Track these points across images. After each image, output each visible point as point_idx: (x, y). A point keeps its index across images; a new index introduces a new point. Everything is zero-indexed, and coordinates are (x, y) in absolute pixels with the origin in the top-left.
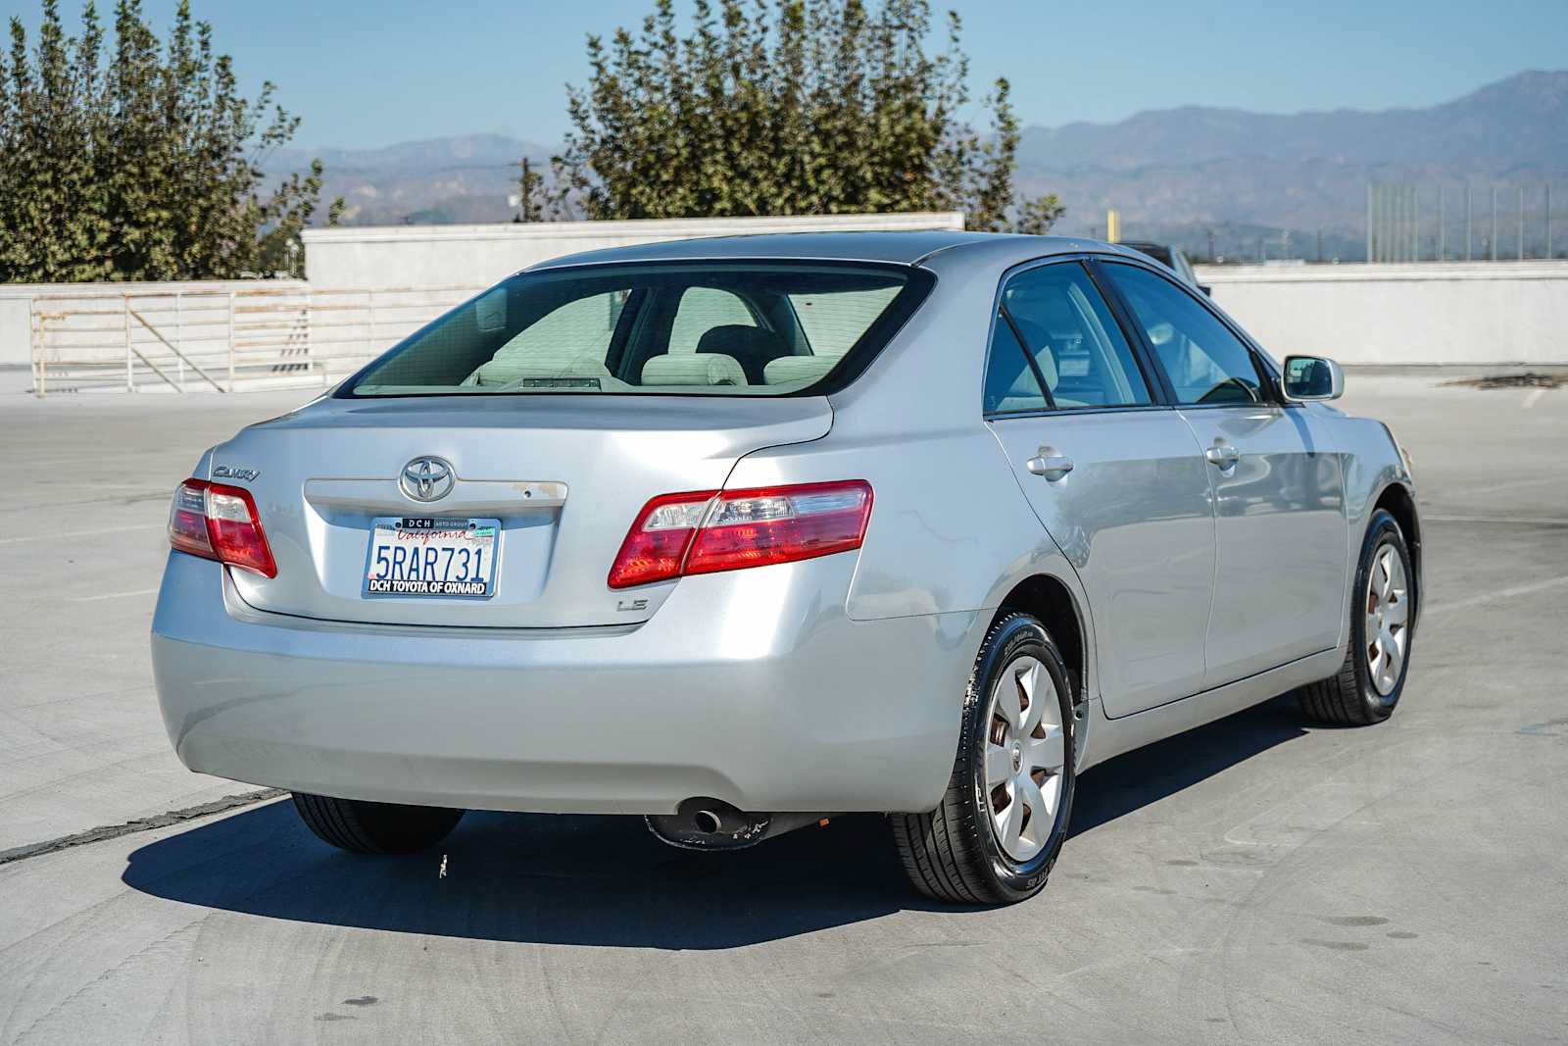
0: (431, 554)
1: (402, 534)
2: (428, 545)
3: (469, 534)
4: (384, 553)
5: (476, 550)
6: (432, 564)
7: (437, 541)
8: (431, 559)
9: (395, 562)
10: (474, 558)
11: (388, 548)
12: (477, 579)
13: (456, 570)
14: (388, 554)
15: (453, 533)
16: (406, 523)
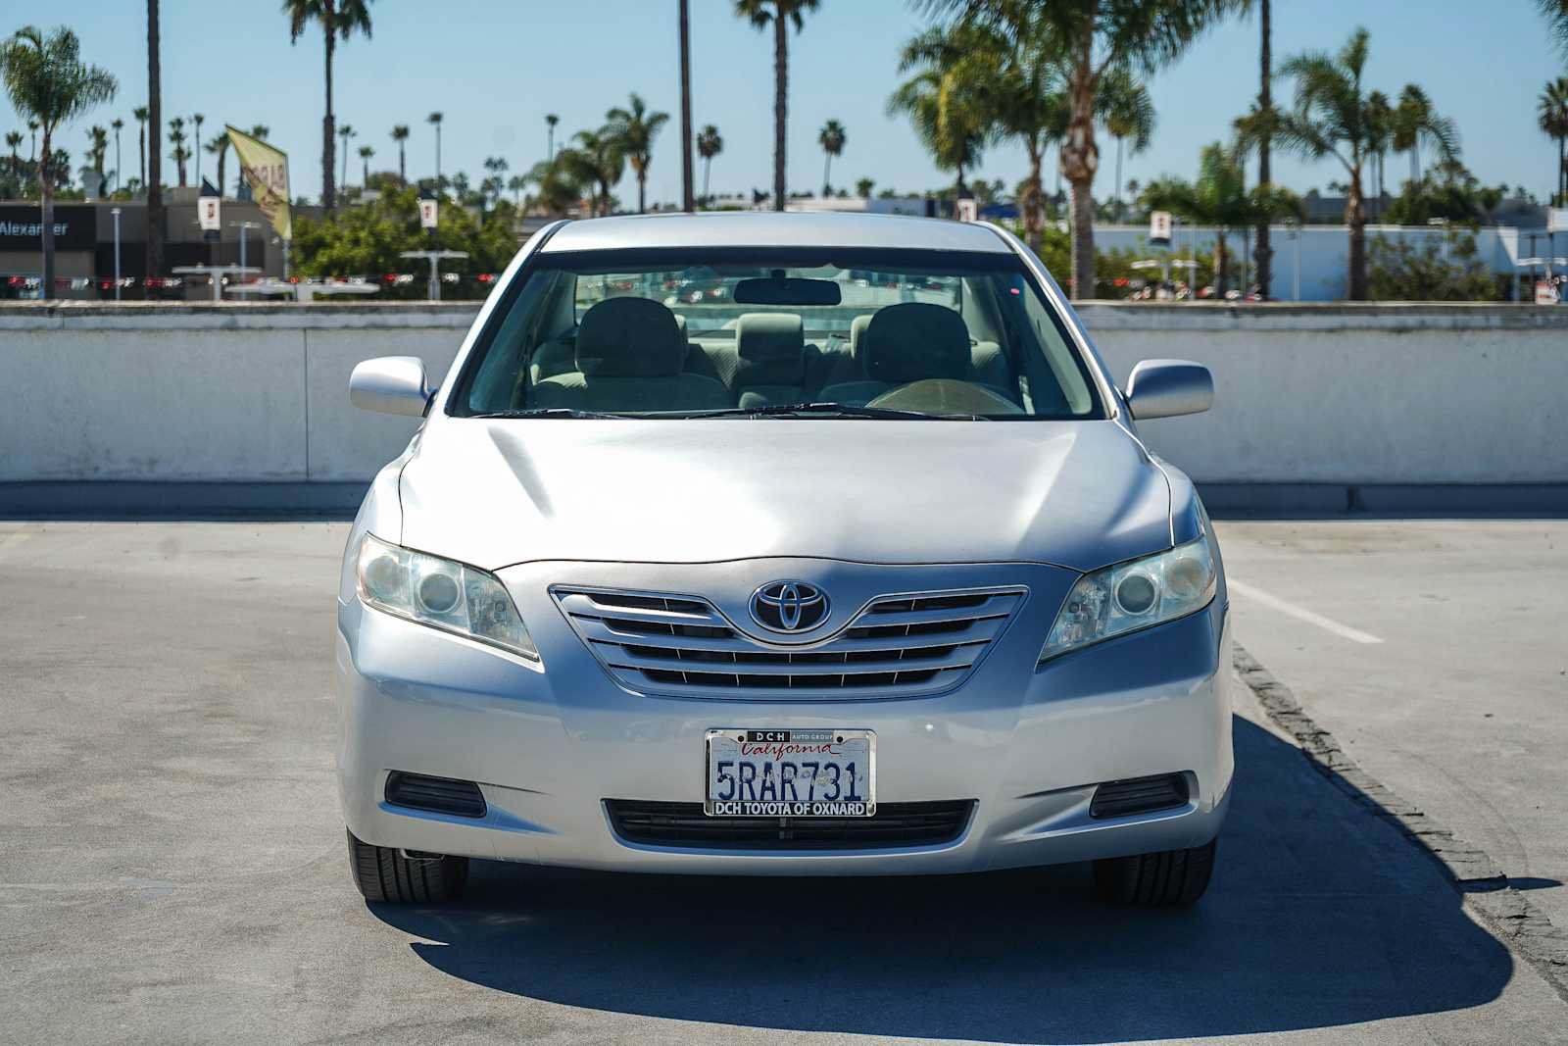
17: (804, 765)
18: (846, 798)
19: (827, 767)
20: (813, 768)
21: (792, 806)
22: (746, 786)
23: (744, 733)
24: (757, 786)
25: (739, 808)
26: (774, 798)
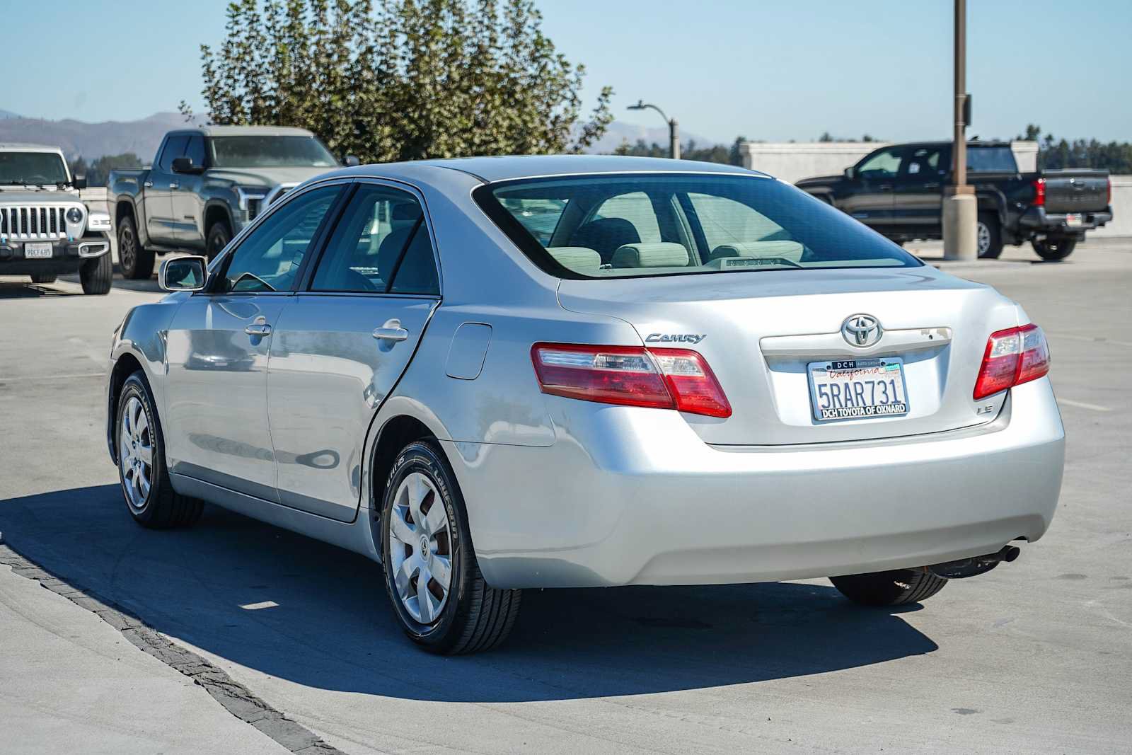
0: (858, 387)
1: (833, 374)
2: (855, 380)
3: (882, 369)
4: (824, 390)
5: (890, 381)
6: (861, 394)
7: (860, 377)
8: (859, 391)
9: (833, 396)
10: (890, 387)
11: (825, 385)
12: (896, 402)
13: (880, 397)
14: (826, 390)
15: (870, 369)
16: (835, 366)
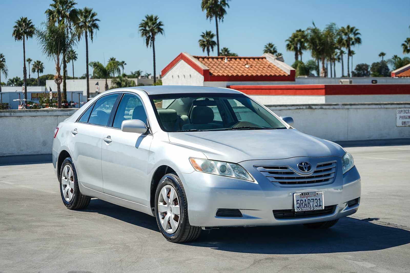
17: (312, 199)
18: (319, 206)
19: (315, 200)
20: (313, 200)
21: (310, 208)
22: (302, 205)
23: (301, 194)
24: (304, 204)
25: (301, 209)
26: (307, 207)
